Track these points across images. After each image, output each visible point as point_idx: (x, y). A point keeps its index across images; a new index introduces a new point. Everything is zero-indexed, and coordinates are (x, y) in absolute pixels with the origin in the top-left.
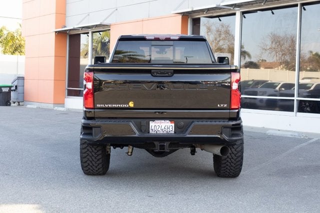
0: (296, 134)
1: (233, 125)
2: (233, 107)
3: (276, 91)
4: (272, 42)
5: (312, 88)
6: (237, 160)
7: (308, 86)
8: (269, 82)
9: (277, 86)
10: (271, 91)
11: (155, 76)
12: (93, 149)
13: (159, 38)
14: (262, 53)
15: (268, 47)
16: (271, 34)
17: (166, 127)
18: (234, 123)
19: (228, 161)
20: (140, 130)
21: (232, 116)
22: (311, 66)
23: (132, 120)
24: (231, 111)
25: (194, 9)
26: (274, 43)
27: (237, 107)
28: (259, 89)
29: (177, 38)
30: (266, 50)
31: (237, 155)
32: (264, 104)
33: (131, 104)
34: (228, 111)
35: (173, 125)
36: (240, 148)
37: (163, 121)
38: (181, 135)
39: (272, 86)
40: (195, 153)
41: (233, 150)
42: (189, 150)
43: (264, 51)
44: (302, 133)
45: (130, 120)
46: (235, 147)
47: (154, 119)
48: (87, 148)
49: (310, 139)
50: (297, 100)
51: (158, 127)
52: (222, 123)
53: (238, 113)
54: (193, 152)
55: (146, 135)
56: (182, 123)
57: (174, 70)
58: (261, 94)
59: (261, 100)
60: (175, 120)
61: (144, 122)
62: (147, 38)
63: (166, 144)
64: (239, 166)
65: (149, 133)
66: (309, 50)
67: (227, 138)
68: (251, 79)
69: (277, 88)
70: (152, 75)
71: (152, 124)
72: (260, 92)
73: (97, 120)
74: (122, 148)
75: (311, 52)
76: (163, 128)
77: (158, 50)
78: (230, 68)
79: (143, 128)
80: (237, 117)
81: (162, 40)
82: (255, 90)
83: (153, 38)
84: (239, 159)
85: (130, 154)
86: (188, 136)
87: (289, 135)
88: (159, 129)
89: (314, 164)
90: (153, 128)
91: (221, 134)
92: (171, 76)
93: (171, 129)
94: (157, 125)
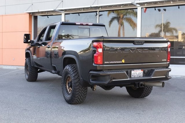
2: (168, 61)
11: (136, 45)
12: (83, 89)
13: (82, 24)
17: (139, 74)
25: (39, 11)
33: (123, 61)
35: (142, 72)
37: (138, 70)
47: (134, 69)
48: (79, 88)
51: (135, 74)
55: (130, 79)
60: (143, 69)
61: (129, 71)
62: (76, 24)
65: (131, 77)
70: (134, 44)
71: (133, 72)
73: (104, 71)
76: (137, 74)
79: (129, 75)
83: (79, 24)
85: (94, 90)
86: (152, 77)
88: (136, 75)
90: (133, 74)
91: (166, 75)
92: (143, 44)
93: (141, 74)
94: (135, 72)
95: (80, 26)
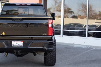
0: (86, 46)
1: (49, 43)
2: (49, 35)
3: (83, 28)
4: (82, 7)
5: (98, 27)
6: (53, 58)
7: (96, 26)
8: (80, 24)
9: (83, 26)
10: (80, 28)
11: (14, 21)
13: (22, 4)
14: (78, 12)
15: (81, 9)
16: (82, 4)
17: (19, 44)
18: (50, 42)
19: (49, 59)
20: (7, 45)
21: (49, 39)
22: (100, 18)
23: (4, 41)
24: (48, 36)
26: (83, 8)
27: (51, 35)
28: (76, 27)
29: (30, 4)
30: (80, 10)
31: (53, 56)
32: (78, 34)
33: (4, 34)
34: (47, 36)
35: (23, 43)
36: (54, 53)
37: (18, 41)
38: (26, 47)
39: (81, 26)
40: (36, 55)
41: (51, 54)
42: (32, 54)
43: (79, 11)
44: (89, 46)
45: (3, 41)
46: (52, 52)
47: (14, 40)
49: (91, 48)
50: (88, 32)
52: (44, 42)
53: (52, 37)
54: (35, 55)
55: (10, 47)
56: (27, 42)
57: (23, 18)
58: (76, 29)
59: (76, 32)
60: (24, 41)
61: (9, 41)
62: (17, 4)
63: (19, 51)
64: (54, 61)
65: (12, 46)
66: (99, 11)
67: (46, 48)
68: (73, 23)
69: (83, 27)
70: (13, 21)
72: (76, 28)
74: (3, 53)
75: (100, 12)
76: (18, 44)
77: (24, 10)
78: (48, 18)
79: (9, 44)
80: (51, 39)
81: (23, 5)
82: (74, 27)
83: (19, 4)
84: (54, 57)
85: (6, 56)
87: (83, 47)
88: (16, 45)
89: (90, 59)
91: (44, 47)
92: (21, 21)
93: (22, 45)
94: (15, 43)
95: (19, 6)
